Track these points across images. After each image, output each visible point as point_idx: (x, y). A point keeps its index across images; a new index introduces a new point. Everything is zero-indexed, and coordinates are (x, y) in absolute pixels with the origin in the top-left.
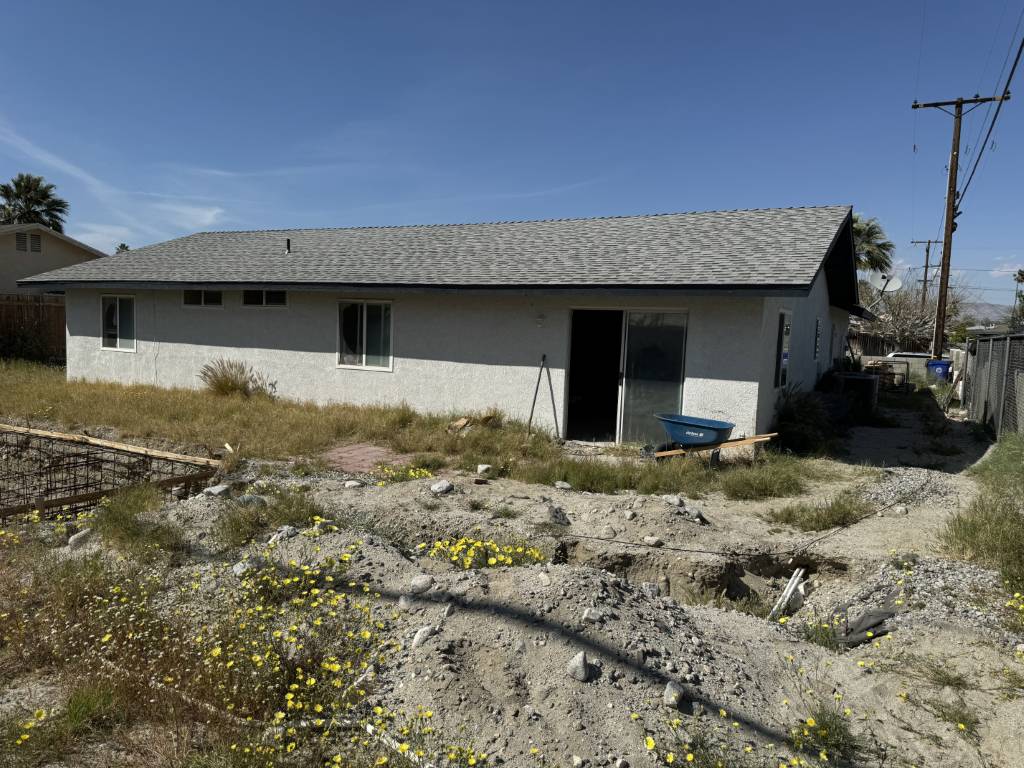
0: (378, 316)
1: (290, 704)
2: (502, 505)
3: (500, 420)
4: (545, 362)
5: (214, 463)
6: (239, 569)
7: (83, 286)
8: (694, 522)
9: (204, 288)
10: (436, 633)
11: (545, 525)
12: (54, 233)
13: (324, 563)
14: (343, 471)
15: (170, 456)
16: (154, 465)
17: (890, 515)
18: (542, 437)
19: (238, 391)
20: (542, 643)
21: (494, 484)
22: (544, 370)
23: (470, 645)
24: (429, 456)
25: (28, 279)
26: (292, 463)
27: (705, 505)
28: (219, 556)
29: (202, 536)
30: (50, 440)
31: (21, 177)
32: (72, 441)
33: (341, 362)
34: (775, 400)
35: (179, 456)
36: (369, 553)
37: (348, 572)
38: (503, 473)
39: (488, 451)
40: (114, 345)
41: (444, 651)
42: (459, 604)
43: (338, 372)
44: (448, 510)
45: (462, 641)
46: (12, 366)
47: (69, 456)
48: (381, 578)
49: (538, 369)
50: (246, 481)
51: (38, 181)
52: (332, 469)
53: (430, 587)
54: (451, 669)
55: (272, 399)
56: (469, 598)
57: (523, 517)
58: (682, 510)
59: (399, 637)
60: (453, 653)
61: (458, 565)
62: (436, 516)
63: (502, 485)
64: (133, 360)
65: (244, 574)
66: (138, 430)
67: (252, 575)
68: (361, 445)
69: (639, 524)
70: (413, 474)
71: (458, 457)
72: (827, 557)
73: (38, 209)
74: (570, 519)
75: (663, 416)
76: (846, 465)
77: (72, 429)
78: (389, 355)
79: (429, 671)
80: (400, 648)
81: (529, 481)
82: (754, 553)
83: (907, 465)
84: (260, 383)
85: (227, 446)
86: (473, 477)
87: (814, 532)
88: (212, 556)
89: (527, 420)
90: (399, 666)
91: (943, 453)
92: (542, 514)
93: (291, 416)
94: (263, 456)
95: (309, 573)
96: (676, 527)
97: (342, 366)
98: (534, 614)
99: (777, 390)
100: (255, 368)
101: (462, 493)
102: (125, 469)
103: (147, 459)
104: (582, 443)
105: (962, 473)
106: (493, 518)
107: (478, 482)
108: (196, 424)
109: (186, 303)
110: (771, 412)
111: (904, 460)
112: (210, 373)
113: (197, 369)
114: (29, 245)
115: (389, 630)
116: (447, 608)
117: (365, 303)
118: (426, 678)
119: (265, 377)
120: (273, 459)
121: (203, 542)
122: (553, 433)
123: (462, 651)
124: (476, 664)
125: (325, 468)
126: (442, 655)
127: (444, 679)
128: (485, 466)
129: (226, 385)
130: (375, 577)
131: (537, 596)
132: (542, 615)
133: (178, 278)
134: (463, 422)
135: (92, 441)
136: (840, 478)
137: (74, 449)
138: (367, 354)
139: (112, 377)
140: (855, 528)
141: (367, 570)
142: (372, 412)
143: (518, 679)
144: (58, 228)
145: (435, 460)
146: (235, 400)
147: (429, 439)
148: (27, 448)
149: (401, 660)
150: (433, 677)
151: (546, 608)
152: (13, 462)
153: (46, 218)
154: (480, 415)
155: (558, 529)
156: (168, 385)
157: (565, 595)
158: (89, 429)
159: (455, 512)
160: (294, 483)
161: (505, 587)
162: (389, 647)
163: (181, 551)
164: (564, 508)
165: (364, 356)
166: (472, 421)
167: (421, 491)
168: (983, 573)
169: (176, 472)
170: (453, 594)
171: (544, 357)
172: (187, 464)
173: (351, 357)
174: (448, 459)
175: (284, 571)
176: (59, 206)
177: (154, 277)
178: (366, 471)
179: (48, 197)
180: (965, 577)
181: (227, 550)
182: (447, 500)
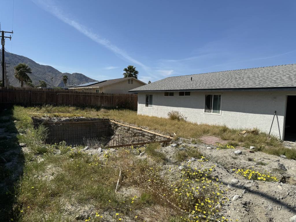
0: (217, 98)
1: (196, 209)
2: (260, 161)
3: (258, 132)
4: (276, 113)
5: (171, 138)
6: (181, 168)
7: (142, 92)
9: (169, 92)
10: (240, 198)
11: (277, 169)
12: (136, 79)
13: (204, 170)
14: (206, 144)
15: (161, 135)
16: (157, 137)
18: (274, 139)
19: (177, 119)
20: (279, 209)
21: (256, 153)
22: (276, 116)
23: (252, 204)
24: (233, 142)
25: (131, 90)
26: (191, 140)
28: (175, 163)
29: (171, 157)
30: (134, 129)
31: (129, 66)
32: (139, 130)
33: (205, 112)
35: (162, 135)
36: (218, 169)
37: (211, 174)
38: (259, 150)
39: (253, 142)
40: (148, 106)
41: (244, 204)
42: (248, 190)
43: (204, 115)
44: (240, 160)
45: (249, 202)
46: (126, 111)
47: (138, 133)
48: (222, 178)
49: (273, 116)
50: (179, 144)
51: (133, 67)
52: (203, 143)
53: (238, 183)
54: (246, 210)
55: (185, 122)
56: (252, 189)
57: (268, 166)
59: (228, 196)
60: (246, 205)
61: (246, 178)
62: (236, 161)
63: (259, 154)
64: (152, 110)
65: (182, 169)
66: (153, 128)
67: (184, 170)
68: (211, 137)
70: (228, 147)
71: (243, 143)
73: (132, 73)
74: (287, 168)
77: (139, 126)
78: (220, 110)
79: (238, 209)
80: (229, 200)
81: (270, 153)
84: (182, 117)
85: (174, 133)
86: (249, 150)
88: (173, 163)
89: (268, 133)
90: (228, 205)
92: (276, 165)
93: (191, 126)
94: (183, 137)
95: (200, 172)
97: (205, 113)
98: (276, 199)
100: (181, 113)
101: (245, 155)
102: (150, 137)
103: (155, 135)
104: (291, 142)
106: (256, 164)
107: (250, 152)
108: (166, 127)
109: (165, 96)
112: (170, 114)
113: (167, 112)
114: (130, 82)
115: (224, 194)
116: (244, 191)
117: (213, 94)
118: (238, 211)
119: (184, 115)
120: (186, 138)
121: (171, 159)
122: (279, 138)
123: (250, 205)
124: (254, 211)
125: (201, 142)
126: (243, 205)
127: (244, 213)
128: (253, 147)
129: (174, 117)
130: (220, 177)
131: (277, 193)
132: (279, 199)
133: (163, 89)
134: (244, 132)
135: (143, 130)
137: (139, 132)
138: (213, 110)
139: (147, 114)
141: (217, 174)
142: (214, 127)
143: (270, 219)
144: (136, 78)
145: (235, 143)
146: (176, 121)
147: (233, 137)
148: (129, 130)
149: (229, 204)
150: (240, 211)
151: (281, 197)
152: (126, 133)
153: (134, 76)
154: (250, 129)
155: (282, 172)
156: (160, 117)
157: (289, 194)
158: (142, 127)
159: (242, 161)
160: (192, 145)
161: (264, 188)
162: (225, 199)
163: (166, 161)
164: (284, 164)
165: (212, 110)
166: (248, 132)
167: (231, 152)
169: (162, 139)
170: (246, 187)
171: (275, 112)
172: (164, 137)
173: (208, 110)
174: (240, 143)
175: (193, 171)
176: (136, 72)
177: (158, 89)
178: (213, 144)
179: (135, 70)
181: (177, 162)
182: (240, 156)
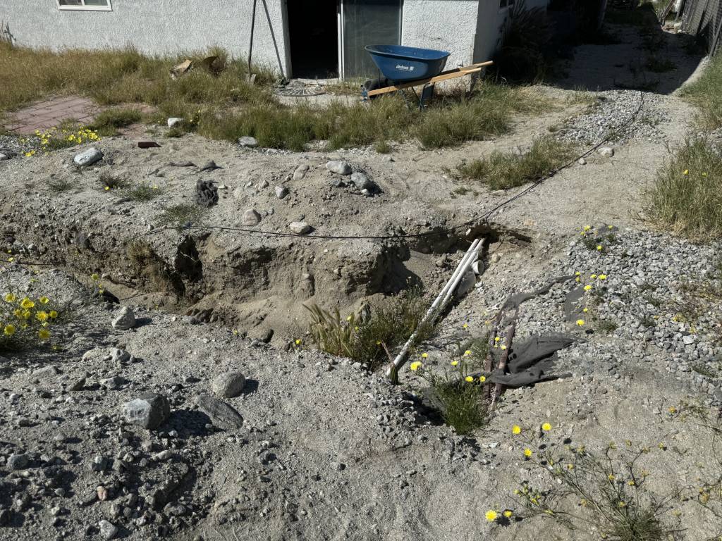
2: (149, 179)
3: (223, 60)
8: (360, 194)
17: (593, 161)
21: (166, 145)
27: (392, 160)
34: (501, 21)
38: (191, 127)
57: (159, 198)
58: (346, 180)
69: (291, 203)
72: (510, 227)
75: (377, 47)
76: (562, 91)
82: (424, 230)
83: (621, 87)
87: (502, 191)
91: (656, 71)
96: (335, 204)
97: (64, 7)
99: (504, 10)
105: (674, 93)
106: (123, 202)
110: (494, 35)
111: (618, 81)
122: (277, 71)
134: (186, 65)
136: (550, 109)
140: (549, 184)
166: (195, 63)
167: (63, 163)
168: (694, 253)
180: (671, 262)
